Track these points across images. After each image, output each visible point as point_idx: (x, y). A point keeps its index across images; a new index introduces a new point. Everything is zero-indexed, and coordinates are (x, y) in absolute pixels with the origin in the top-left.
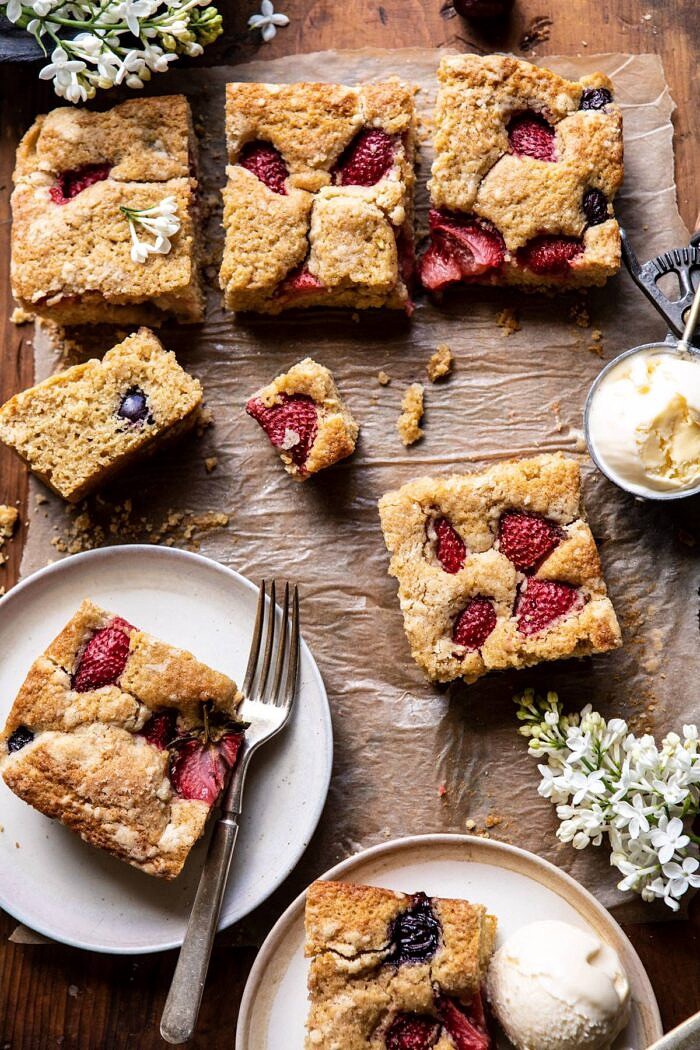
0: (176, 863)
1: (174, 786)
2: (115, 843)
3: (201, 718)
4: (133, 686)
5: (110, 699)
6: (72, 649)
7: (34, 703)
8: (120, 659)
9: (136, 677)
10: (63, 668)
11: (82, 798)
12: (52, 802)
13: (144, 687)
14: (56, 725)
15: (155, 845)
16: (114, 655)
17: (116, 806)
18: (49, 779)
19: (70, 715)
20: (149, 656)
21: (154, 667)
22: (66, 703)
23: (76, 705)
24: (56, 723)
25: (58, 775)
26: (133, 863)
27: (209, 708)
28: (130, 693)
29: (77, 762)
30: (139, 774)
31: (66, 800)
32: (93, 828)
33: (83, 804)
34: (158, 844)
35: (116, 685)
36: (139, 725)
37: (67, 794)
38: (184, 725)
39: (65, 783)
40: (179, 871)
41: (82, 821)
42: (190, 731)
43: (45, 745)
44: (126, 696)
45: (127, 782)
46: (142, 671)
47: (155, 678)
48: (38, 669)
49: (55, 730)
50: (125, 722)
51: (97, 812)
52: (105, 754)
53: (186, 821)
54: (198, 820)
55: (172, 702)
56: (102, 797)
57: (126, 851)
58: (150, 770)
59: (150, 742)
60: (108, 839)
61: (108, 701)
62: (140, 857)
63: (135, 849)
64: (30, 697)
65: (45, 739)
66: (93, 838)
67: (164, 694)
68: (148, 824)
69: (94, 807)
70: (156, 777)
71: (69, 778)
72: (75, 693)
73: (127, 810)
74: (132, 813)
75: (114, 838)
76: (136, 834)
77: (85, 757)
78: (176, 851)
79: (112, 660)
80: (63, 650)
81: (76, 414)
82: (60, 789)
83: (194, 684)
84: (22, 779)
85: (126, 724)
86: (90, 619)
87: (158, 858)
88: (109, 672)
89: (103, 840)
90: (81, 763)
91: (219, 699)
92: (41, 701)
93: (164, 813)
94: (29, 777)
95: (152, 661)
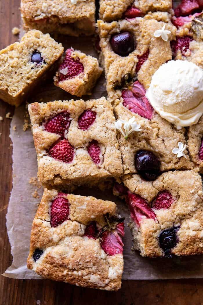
0: (118, 283)
1: (106, 252)
2: (91, 283)
3: (106, 221)
4: (75, 218)
5: (68, 226)
6: (46, 211)
7: (39, 238)
8: (66, 208)
9: (75, 214)
10: (45, 220)
11: (71, 269)
12: (60, 275)
13: (80, 216)
14: (50, 244)
15: (107, 278)
16: (64, 208)
17: (86, 268)
18: (56, 266)
19: (55, 238)
20: (78, 204)
21: (81, 207)
22: (52, 233)
23: (55, 233)
24: (51, 243)
25: (59, 263)
26: (101, 289)
27: (108, 217)
28: (75, 221)
29: (64, 256)
30: (91, 252)
31: (65, 272)
32: (80, 280)
33: (73, 271)
34: (108, 277)
35: (68, 220)
36: (83, 232)
37: (65, 270)
38: (99, 227)
39: (63, 266)
40: (120, 286)
41: (75, 278)
43: (49, 253)
44: (74, 223)
45: (88, 256)
46: (77, 211)
47: (83, 212)
48: (36, 224)
49: (51, 246)
50: (77, 233)
51: (80, 273)
52: (75, 248)
53: (116, 264)
54: (121, 262)
55: (93, 219)
56: (80, 266)
57: (96, 285)
58: (95, 249)
59: (89, 237)
60: (88, 282)
61: (68, 227)
62: (103, 285)
63: (100, 283)
64: (36, 237)
65: (48, 251)
66: (82, 284)
67: (89, 217)
68: (102, 271)
69: (78, 271)
70: (98, 251)
71: (63, 263)
72: (54, 228)
73: (92, 268)
74: (94, 269)
75: (90, 281)
76: (99, 276)
77: (67, 253)
78: (117, 278)
79: (63, 210)
80: (43, 213)
81: (14, 63)
82: (62, 269)
83: (99, 209)
84: (44, 270)
85: (78, 234)
86: (49, 197)
87: (110, 283)
88: (64, 216)
89: (86, 283)
90: (66, 255)
91: (111, 211)
92: (41, 236)
93: (106, 264)
94: (47, 268)
95: (80, 205)
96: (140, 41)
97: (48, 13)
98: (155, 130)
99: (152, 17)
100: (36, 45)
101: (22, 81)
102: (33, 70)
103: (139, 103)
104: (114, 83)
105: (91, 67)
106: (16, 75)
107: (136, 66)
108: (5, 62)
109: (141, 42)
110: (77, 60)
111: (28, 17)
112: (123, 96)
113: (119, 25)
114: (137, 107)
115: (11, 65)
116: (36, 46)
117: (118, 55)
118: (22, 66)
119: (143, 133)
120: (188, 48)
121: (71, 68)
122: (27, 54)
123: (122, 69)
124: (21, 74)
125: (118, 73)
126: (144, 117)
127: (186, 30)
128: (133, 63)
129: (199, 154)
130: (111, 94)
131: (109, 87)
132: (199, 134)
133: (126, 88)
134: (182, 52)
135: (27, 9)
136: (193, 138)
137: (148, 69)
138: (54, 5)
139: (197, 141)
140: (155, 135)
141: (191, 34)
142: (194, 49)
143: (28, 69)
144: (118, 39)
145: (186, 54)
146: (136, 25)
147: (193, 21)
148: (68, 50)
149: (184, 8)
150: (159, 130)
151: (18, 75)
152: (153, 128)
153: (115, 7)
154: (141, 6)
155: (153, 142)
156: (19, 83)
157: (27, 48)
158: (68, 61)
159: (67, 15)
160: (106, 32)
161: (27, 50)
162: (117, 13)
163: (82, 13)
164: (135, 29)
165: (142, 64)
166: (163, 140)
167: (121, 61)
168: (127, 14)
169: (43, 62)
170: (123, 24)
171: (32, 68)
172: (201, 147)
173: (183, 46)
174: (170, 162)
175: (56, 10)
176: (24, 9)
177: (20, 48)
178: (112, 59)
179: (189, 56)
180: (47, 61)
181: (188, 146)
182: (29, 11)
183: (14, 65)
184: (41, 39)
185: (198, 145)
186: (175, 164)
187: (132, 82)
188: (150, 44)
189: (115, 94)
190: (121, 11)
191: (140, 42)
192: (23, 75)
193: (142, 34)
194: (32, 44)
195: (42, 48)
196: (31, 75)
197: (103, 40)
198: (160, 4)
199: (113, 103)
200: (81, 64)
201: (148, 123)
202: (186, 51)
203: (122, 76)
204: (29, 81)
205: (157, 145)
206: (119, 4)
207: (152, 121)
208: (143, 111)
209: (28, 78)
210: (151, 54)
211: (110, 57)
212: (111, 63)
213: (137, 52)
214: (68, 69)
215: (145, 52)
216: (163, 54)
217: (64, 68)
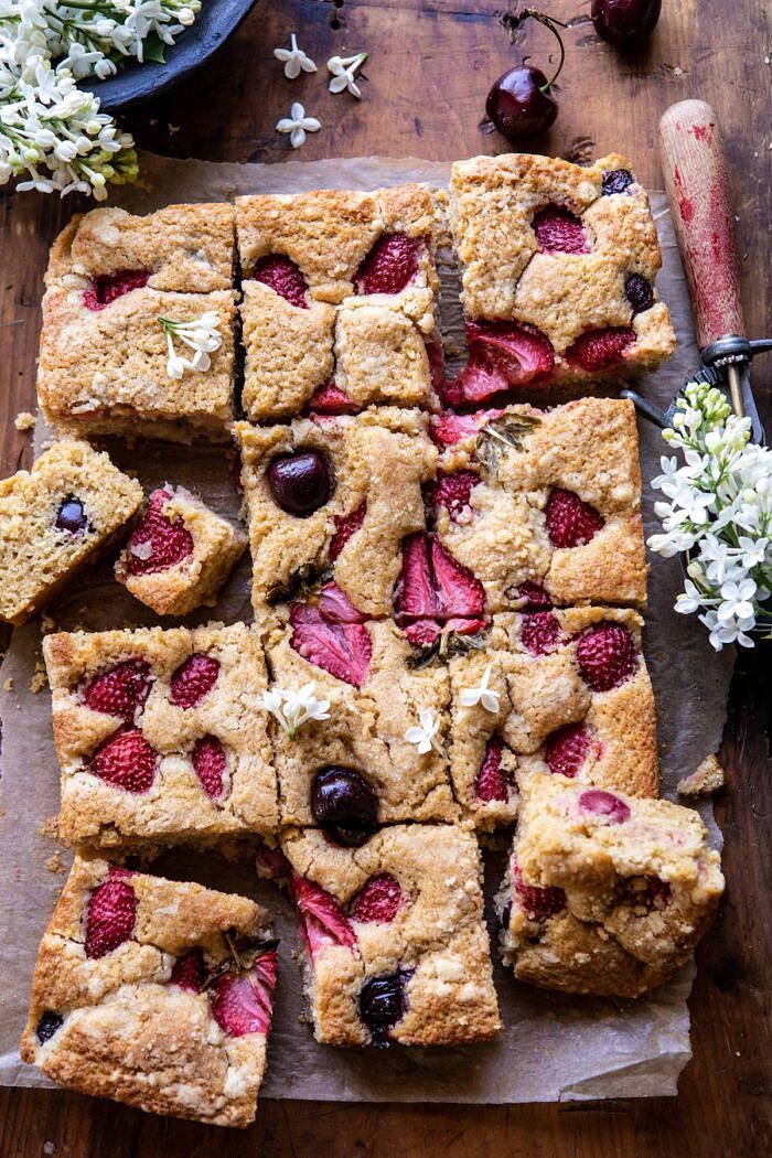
0: (248, 1107)
1: (223, 1027)
2: (180, 1105)
3: (228, 948)
4: (148, 936)
5: (130, 956)
6: (76, 917)
7: (53, 984)
8: (128, 911)
9: (149, 926)
10: (71, 939)
11: (131, 1069)
12: (102, 1082)
13: (160, 934)
16: (121, 909)
17: (169, 1066)
18: (92, 1059)
19: (95, 986)
20: (156, 900)
21: (165, 911)
22: (86, 975)
23: (98, 973)
24: (83, 999)
25: (100, 1052)
26: (204, 1120)
27: (233, 937)
28: (150, 944)
29: (115, 1033)
30: (184, 1026)
31: (115, 1075)
32: (152, 1097)
33: (135, 1074)
34: (225, 1091)
35: (131, 940)
36: (168, 974)
37: (115, 1069)
38: (211, 961)
39: (111, 1059)
40: (253, 1115)
41: (139, 1092)
42: (222, 963)
43: (78, 1025)
44: (147, 949)
45: (174, 1038)
46: (154, 918)
47: (169, 922)
48: (47, 948)
49: (83, 1006)
50: (153, 975)
51: (152, 1079)
52: (143, 1016)
53: (246, 1060)
54: (258, 1054)
55: (195, 941)
56: (154, 1061)
57: (192, 1109)
58: (195, 1018)
59: (184, 987)
60: (171, 1104)
61: (129, 960)
62: (210, 1111)
63: (202, 1105)
64: (47, 980)
65: (76, 1019)
66: (155, 1107)
67: (183, 935)
68: (208, 1075)
69: (147, 1074)
70: (202, 1023)
71: (112, 1053)
72: (93, 961)
73: (182, 1067)
74: (188, 1069)
75: (176, 1100)
76: (199, 1089)
77: (123, 1025)
78: (245, 1095)
79: (119, 916)
80: (67, 921)
81: (11, 532)
82: (107, 1066)
83: (210, 917)
84: (63, 1067)
85: (155, 977)
86: (84, 879)
87: (228, 1107)
88: (121, 929)
89: (166, 1105)
90: (121, 1032)
91: (241, 924)
92: (60, 981)
93: (221, 1057)
94: (70, 1063)
95: (162, 904)
96: (343, 478)
97: (107, 398)
98: (368, 718)
99: (377, 418)
100: (72, 483)
101: (30, 576)
102: (60, 548)
103: (333, 639)
104: (269, 588)
105: (211, 547)
106: (16, 561)
107: (331, 545)
109: (346, 483)
110: (176, 524)
111: (54, 407)
112: (292, 621)
113: (292, 434)
114: (327, 651)
115: (3, 534)
116: (71, 487)
117: (284, 514)
118: (31, 536)
119: (336, 722)
120: (467, 504)
121: (161, 544)
122: (47, 506)
123: (293, 552)
124: (30, 557)
125: (282, 564)
126: (343, 680)
127: (463, 455)
128: (323, 537)
129: (477, 784)
130: (261, 615)
131: (258, 597)
132: (482, 730)
133: (303, 598)
134: (450, 513)
135: (52, 387)
136: (464, 742)
137: (359, 554)
138: (123, 379)
139: (473, 751)
140: (365, 730)
141: (475, 466)
142: (481, 506)
143: (48, 546)
144: (286, 470)
145: (460, 518)
146: (336, 437)
147: (482, 431)
148: (156, 495)
149: (470, 388)
150: (377, 716)
151: (20, 563)
152: (363, 710)
153: (282, 388)
154: (350, 389)
155: (361, 746)
156: (23, 581)
157: (46, 490)
158: (153, 525)
159: (157, 406)
160: (257, 452)
161: (48, 496)
162: (286, 405)
163: (195, 403)
164: (332, 446)
165: (346, 539)
166: (387, 745)
167: (289, 532)
168: (315, 404)
169: (87, 529)
170: (303, 430)
171: (58, 544)
172: (484, 763)
173: (452, 496)
174: (401, 802)
175: (127, 391)
176: (46, 386)
177: (29, 489)
178: (267, 523)
179: (469, 523)
180: (99, 526)
181: (449, 763)
182: (59, 391)
183: (12, 536)
184: (85, 468)
185: (475, 759)
186: (414, 807)
187: (318, 585)
188: (368, 491)
189: (273, 617)
190: (297, 400)
191: (343, 480)
192: (33, 562)
193: (348, 462)
194: (62, 482)
195: (88, 490)
196: (55, 562)
197: (247, 469)
198: (399, 387)
199: (265, 638)
200: (188, 534)
201: (351, 697)
202: (461, 511)
203: (292, 571)
204: (48, 579)
205: (370, 755)
206: (293, 383)
207: (364, 691)
208: (343, 664)
209: (46, 571)
210: (370, 515)
211: (264, 519)
212: (264, 534)
213: (333, 507)
214: (153, 544)
215: (356, 509)
216: (399, 518)
217: (143, 542)
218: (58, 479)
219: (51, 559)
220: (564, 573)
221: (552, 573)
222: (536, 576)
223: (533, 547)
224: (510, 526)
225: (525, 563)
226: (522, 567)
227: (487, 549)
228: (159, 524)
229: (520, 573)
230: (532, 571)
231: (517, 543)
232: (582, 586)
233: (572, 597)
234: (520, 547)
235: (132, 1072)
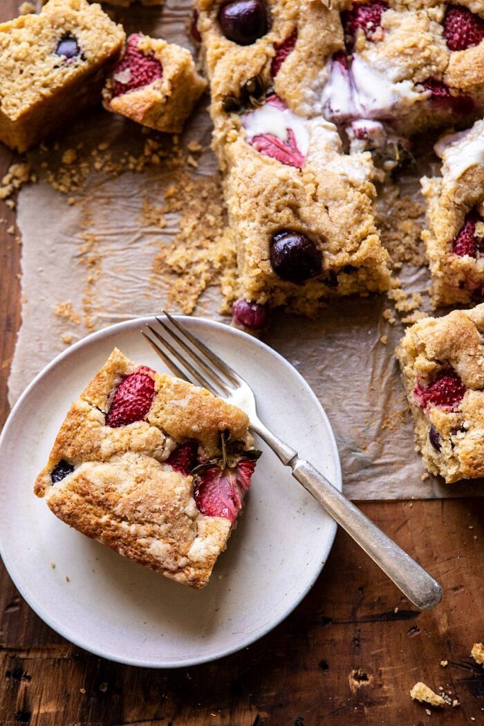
0: (204, 571)
1: (199, 507)
2: (150, 556)
3: (220, 447)
4: (159, 420)
5: (140, 432)
6: (105, 391)
7: (74, 438)
8: (147, 399)
9: (162, 412)
10: (97, 408)
11: (119, 517)
12: (93, 522)
13: (169, 420)
14: (93, 455)
15: (185, 556)
16: (141, 395)
17: (149, 522)
18: (90, 502)
19: (106, 446)
20: (172, 393)
21: (177, 403)
22: (102, 436)
23: (110, 438)
24: (94, 454)
25: (98, 497)
26: (166, 573)
27: (226, 437)
28: (157, 426)
29: (113, 486)
30: (169, 493)
31: (105, 519)
32: (129, 544)
33: (120, 522)
34: (188, 554)
35: (144, 421)
36: (166, 454)
37: (105, 514)
38: (204, 454)
39: (104, 505)
40: (207, 579)
41: (119, 538)
42: (211, 459)
43: (85, 473)
44: (154, 429)
45: (158, 501)
46: (167, 407)
47: (178, 412)
48: (76, 408)
49: (93, 461)
50: (154, 451)
51: (133, 528)
52: (138, 478)
53: (211, 533)
54: (223, 532)
55: (195, 433)
56: (137, 515)
57: (158, 562)
58: (179, 490)
59: (176, 469)
60: (143, 553)
61: (138, 434)
62: (172, 567)
63: (168, 560)
64: (70, 433)
65: (89, 470)
66: (130, 553)
67: (187, 425)
68: (178, 537)
69: (130, 524)
70: (183, 496)
71: (107, 500)
72: (109, 428)
73: (160, 526)
74: (163, 528)
75: (149, 551)
76: (168, 546)
77: (119, 481)
78: (204, 560)
79: (140, 400)
80: (97, 392)
81: (20, 52)
82: (99, 510)
83: (212, 415)
84: (65, 504)
85: (155, 453)
86: (119, 366)
87: (189, 568)
88: (138, 410)
89: (139, 553)
90: (117, 486)
91: (235, 428)
92: (80, 436)
93: (191, 528)
94: (72, 502)
95: (176, 397)
96: (278, 13)
100: (70, 23)
101: (31, 89)
102: (57, 70)
106: (21, 76)
108: (4, 48)
109: (281, 16)
110: (149, 56)
115: (14, 55)
116: (70, 26)
118: (36, 60)
120: (379, 25)
124: (32, 75)
142: (390, 26)
143: (47, 67)
148: (133, 36)
151: (26, 77)
156: (26, 92)
158: (131, 57)
161: (51, 30)
169: (79, 57)
171: (56, 67)
173: (367, 20)
177: (37, 24)
180: (89, 55)
183: (20, 55)
184: (82, 13)
188: (298, 19)
192: (35, 78)
194: (63, 20)
195: (83, 29)
196: (52, 80)
197: (202, 15)
204: (46, 91)
209: (45, 86)
210: (301, 38)
211: (218, 47)
212: (218, 58)
213: (271, 36)
214: (132, 71)
215: (290, 35)
216: (324, 37)
217: (124, 70)
218: (60, 17)
219: (49, 76)
220: (460, 67)
221: (450, 68)
222: (437, 73)
223: (434, 48)
224: (415, 34)
225: (428, 61)
226: (426, 65)
227: (397, 54)
228: (135, 56)
229: (424, 70)
230: (434, 68)
231: (421, 45)
232: (475, 74)
233: (467, 84)
234: (424, 49)
235: (118, 520)
